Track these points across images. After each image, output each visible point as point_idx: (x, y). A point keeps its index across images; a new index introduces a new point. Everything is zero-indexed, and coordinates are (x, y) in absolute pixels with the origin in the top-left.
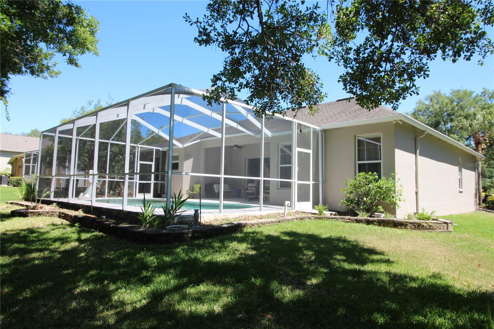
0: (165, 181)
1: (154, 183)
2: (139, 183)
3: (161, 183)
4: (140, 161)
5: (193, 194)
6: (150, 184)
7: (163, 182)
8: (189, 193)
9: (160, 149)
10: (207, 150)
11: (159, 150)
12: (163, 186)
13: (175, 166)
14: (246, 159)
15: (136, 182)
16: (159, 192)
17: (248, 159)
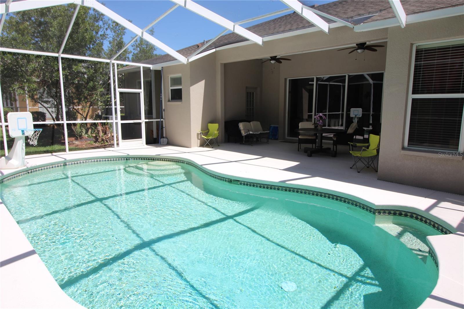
0: (162, 118)
1: (146, 122)
2: (122, 124)
3: (157, 121)
4: (119, 88)
5: (207, 140)
6: (140, 124)
7: (159, 120)
8: (202, 138)
9: (151, 66)
10: (226, 67)
11: (149, 69)
12: (160, 126)
13: (177, 95)
14: (286, 79)
15: (117, 123)
16: (155, 136)
17: (289, 80)
